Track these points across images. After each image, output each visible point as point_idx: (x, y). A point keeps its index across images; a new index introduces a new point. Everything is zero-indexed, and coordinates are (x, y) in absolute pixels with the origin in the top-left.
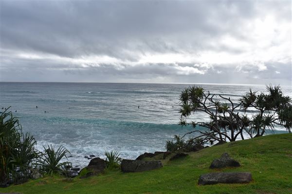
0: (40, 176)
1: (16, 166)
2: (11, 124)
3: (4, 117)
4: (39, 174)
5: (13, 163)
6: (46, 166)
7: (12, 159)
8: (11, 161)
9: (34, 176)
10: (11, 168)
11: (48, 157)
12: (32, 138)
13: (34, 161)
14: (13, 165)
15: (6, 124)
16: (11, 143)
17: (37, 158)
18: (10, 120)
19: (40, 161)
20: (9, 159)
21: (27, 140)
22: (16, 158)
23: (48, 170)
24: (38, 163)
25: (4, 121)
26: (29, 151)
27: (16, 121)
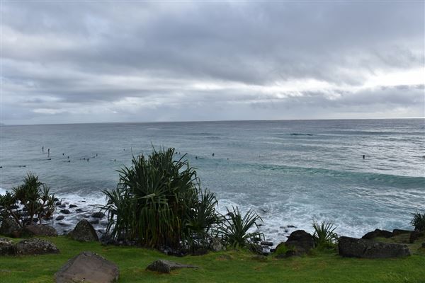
0: (222, 248)
1: (192, 231)
2: (187, 176)
3: (180, 167)
4: (220, 245)
5: (188, 226)
6: (230, 236)
7: (188, 222)
8: (187, 224)
9: (214, 247)
10: (187, 234)
11: (232, 223)
12: (213, 197)
13: (215, 226)
14: (189, 229)
15: (182, 177)
16: (187, 201)
17: (218, 223)
18: (186, 171)
19: (222, 228)
20: (184, 221)
21: (206, 198)
22: (192, 220)
23: (232, 241)
24: (219, 230)
25: (181, 171)
26: (208, 213)
27: (193, 173)
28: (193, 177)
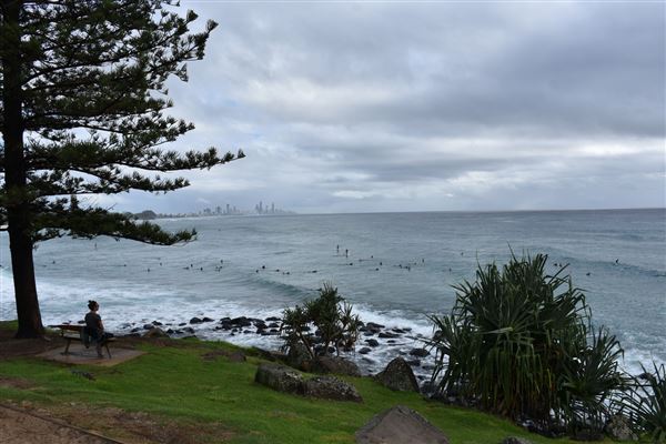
0: (631, 436)
1: (574, 396)
2: (568, 301)
3: (556, 287)
4: (627, 430)
5: (569, 388)
6: (647, 416)
7: (567, 381)
8: (565, 384)
9: (615, 431)
10: (564, 400)
11: (652, 393)
12: (614, 342)
13: (616, 394)
14: (568, 393)
15: (559, 303)
16: (567, 345)
17: (623, 389)
18: (567, 294)
19: (630, 399)
20: (561, 378)
21: (601, 343)
22: (575, 379)
23: (650, 427)
24: (624, 401)
25: (557, 293)
26: (605, 369)
27: (579, 298)
28: (579, 305)
